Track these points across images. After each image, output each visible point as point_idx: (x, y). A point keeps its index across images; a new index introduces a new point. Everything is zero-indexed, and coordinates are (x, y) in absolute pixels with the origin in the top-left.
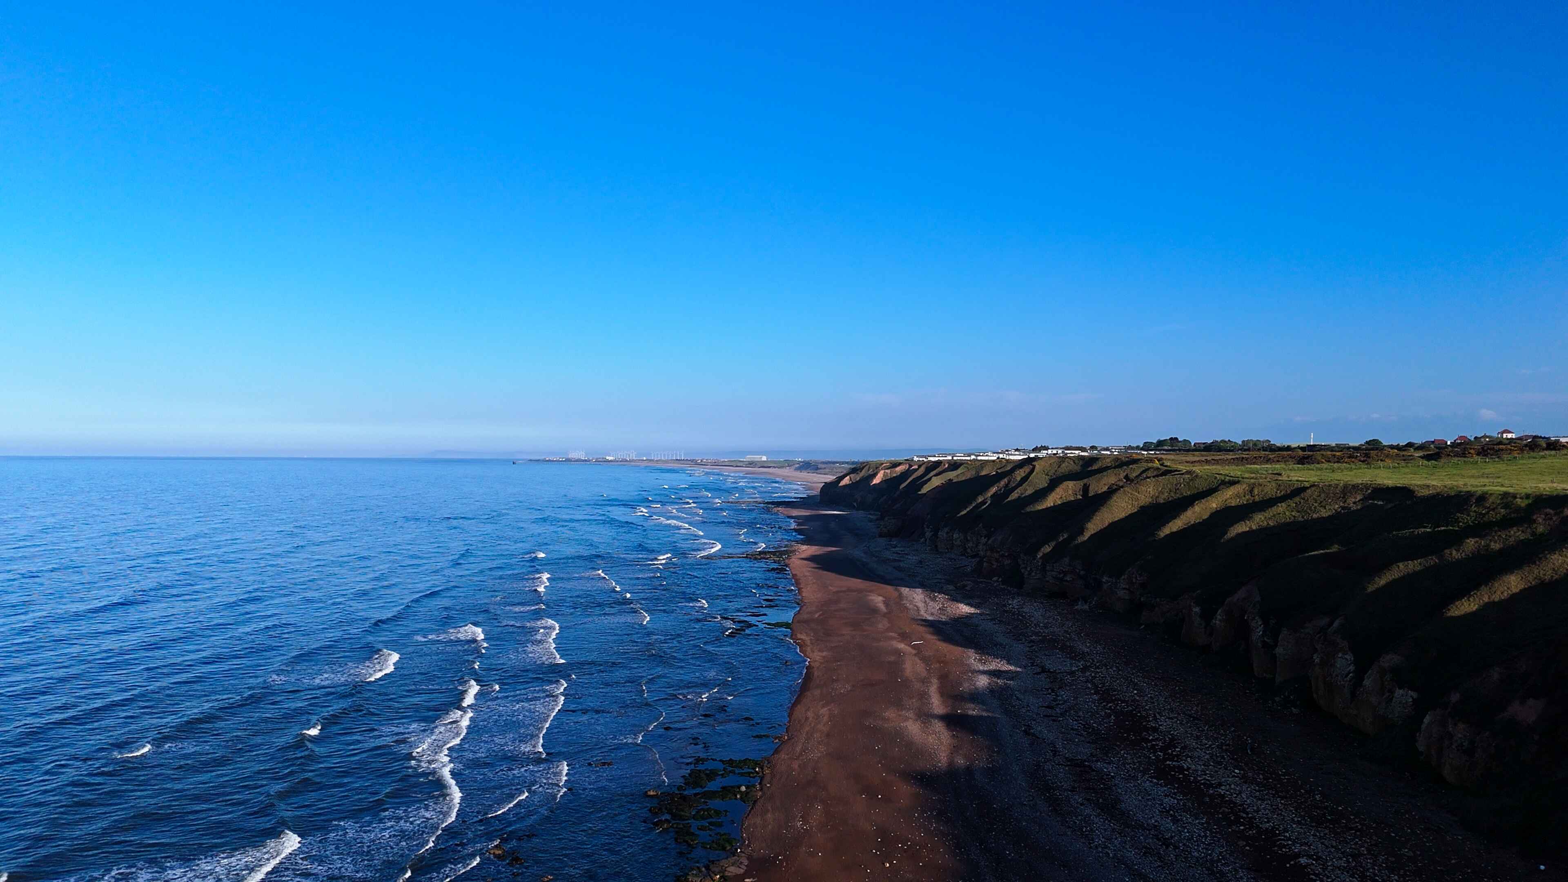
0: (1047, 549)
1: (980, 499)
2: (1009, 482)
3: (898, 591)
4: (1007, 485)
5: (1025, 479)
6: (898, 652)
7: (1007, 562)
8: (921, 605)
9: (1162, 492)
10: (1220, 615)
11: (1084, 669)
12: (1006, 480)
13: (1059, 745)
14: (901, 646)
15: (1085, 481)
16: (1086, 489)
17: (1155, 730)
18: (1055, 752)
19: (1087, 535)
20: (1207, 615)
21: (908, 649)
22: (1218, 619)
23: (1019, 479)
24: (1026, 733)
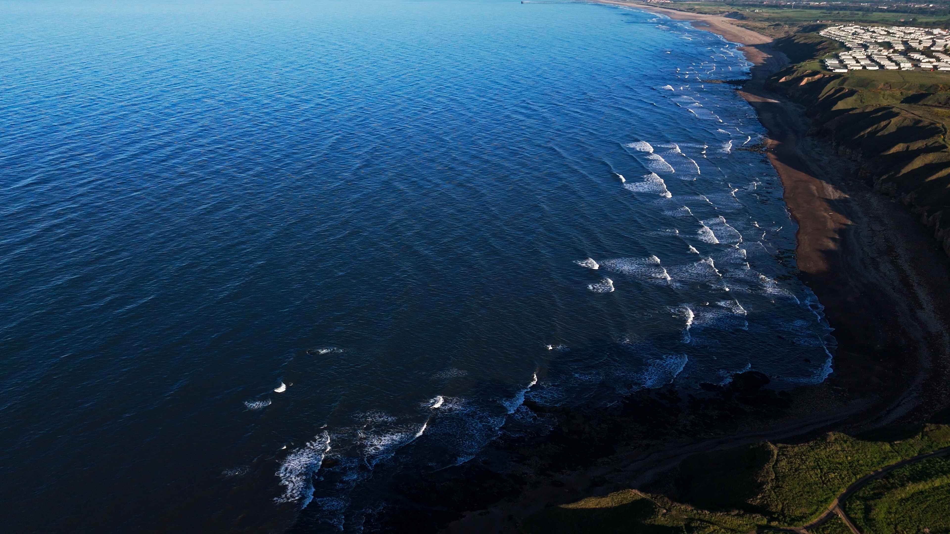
0: (884, 177)
1: (862, 133)
2: (877, 127)
3: (821, 183)
4: (876, 128)
5: (886, 126)
6: (824, 217)
7: (868, 175)
8: (831, 193)
9: (935, 159)
10: (931, 217)
11: (885, 230)
12: (876, 126)
13: (870, 254)
14: (826, 214)
15: (908, 144)
16: (908, 147)
17: (895, 252)
18: (868, 255)
19: (901, 174)
20: (928, 217)
21: (828, 216)
22: (931, 218)
23: (882, 126)
24: (862, 249)
